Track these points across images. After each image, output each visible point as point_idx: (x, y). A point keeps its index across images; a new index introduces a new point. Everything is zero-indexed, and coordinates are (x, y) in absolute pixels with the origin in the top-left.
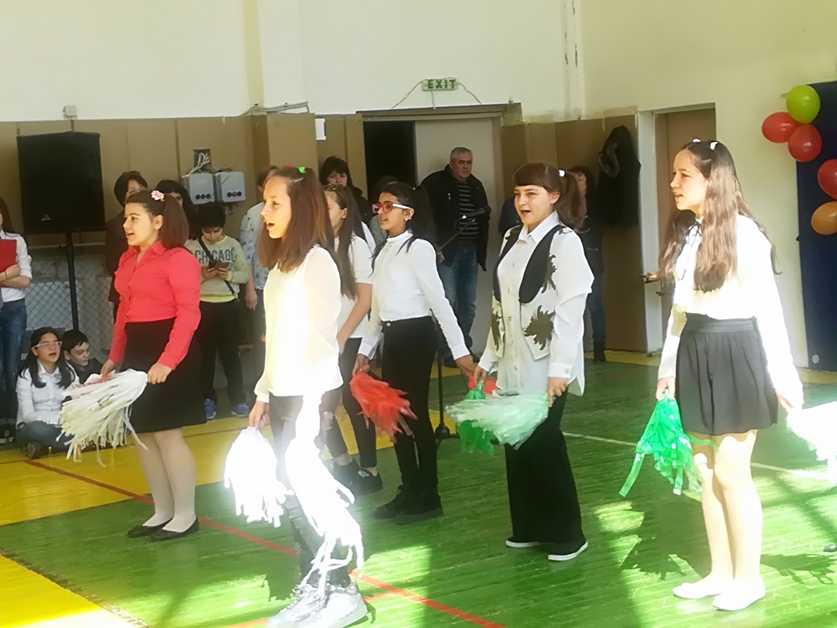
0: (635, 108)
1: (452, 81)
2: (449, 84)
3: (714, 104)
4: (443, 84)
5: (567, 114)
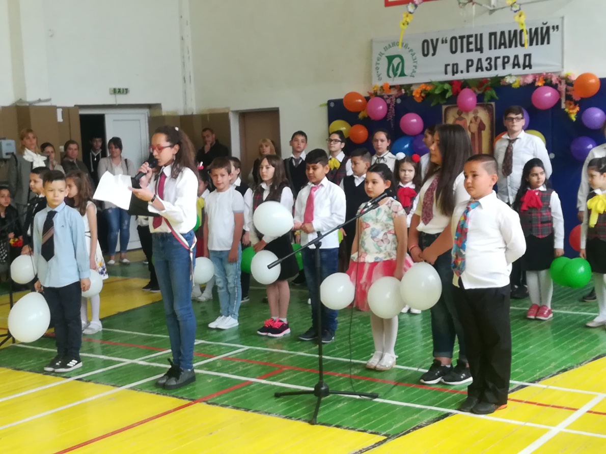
0: (228, 108)
1: (127, 89)
2: (125, 91)
3: (278, 108)
4: (121, 90)
5: (185, 111)
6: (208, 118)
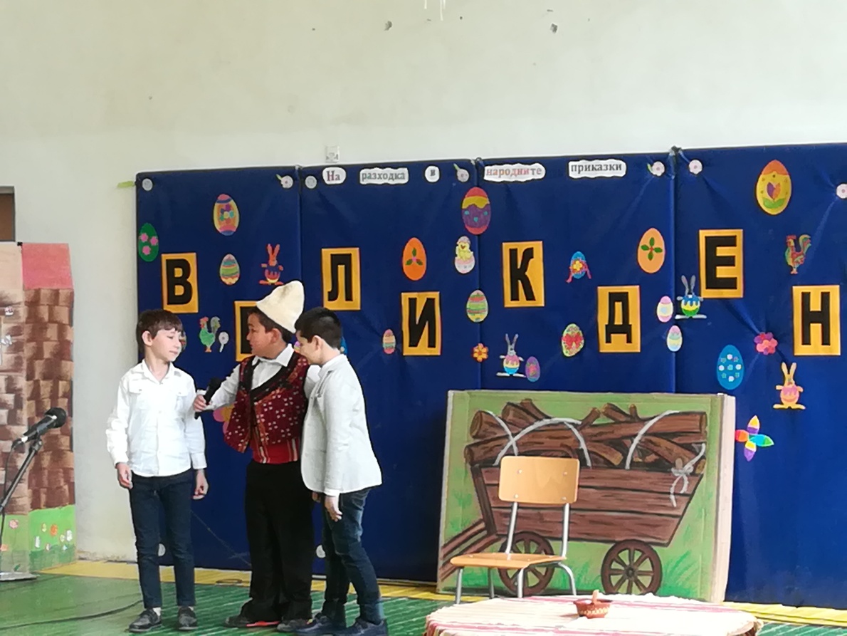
3: (12, 188)
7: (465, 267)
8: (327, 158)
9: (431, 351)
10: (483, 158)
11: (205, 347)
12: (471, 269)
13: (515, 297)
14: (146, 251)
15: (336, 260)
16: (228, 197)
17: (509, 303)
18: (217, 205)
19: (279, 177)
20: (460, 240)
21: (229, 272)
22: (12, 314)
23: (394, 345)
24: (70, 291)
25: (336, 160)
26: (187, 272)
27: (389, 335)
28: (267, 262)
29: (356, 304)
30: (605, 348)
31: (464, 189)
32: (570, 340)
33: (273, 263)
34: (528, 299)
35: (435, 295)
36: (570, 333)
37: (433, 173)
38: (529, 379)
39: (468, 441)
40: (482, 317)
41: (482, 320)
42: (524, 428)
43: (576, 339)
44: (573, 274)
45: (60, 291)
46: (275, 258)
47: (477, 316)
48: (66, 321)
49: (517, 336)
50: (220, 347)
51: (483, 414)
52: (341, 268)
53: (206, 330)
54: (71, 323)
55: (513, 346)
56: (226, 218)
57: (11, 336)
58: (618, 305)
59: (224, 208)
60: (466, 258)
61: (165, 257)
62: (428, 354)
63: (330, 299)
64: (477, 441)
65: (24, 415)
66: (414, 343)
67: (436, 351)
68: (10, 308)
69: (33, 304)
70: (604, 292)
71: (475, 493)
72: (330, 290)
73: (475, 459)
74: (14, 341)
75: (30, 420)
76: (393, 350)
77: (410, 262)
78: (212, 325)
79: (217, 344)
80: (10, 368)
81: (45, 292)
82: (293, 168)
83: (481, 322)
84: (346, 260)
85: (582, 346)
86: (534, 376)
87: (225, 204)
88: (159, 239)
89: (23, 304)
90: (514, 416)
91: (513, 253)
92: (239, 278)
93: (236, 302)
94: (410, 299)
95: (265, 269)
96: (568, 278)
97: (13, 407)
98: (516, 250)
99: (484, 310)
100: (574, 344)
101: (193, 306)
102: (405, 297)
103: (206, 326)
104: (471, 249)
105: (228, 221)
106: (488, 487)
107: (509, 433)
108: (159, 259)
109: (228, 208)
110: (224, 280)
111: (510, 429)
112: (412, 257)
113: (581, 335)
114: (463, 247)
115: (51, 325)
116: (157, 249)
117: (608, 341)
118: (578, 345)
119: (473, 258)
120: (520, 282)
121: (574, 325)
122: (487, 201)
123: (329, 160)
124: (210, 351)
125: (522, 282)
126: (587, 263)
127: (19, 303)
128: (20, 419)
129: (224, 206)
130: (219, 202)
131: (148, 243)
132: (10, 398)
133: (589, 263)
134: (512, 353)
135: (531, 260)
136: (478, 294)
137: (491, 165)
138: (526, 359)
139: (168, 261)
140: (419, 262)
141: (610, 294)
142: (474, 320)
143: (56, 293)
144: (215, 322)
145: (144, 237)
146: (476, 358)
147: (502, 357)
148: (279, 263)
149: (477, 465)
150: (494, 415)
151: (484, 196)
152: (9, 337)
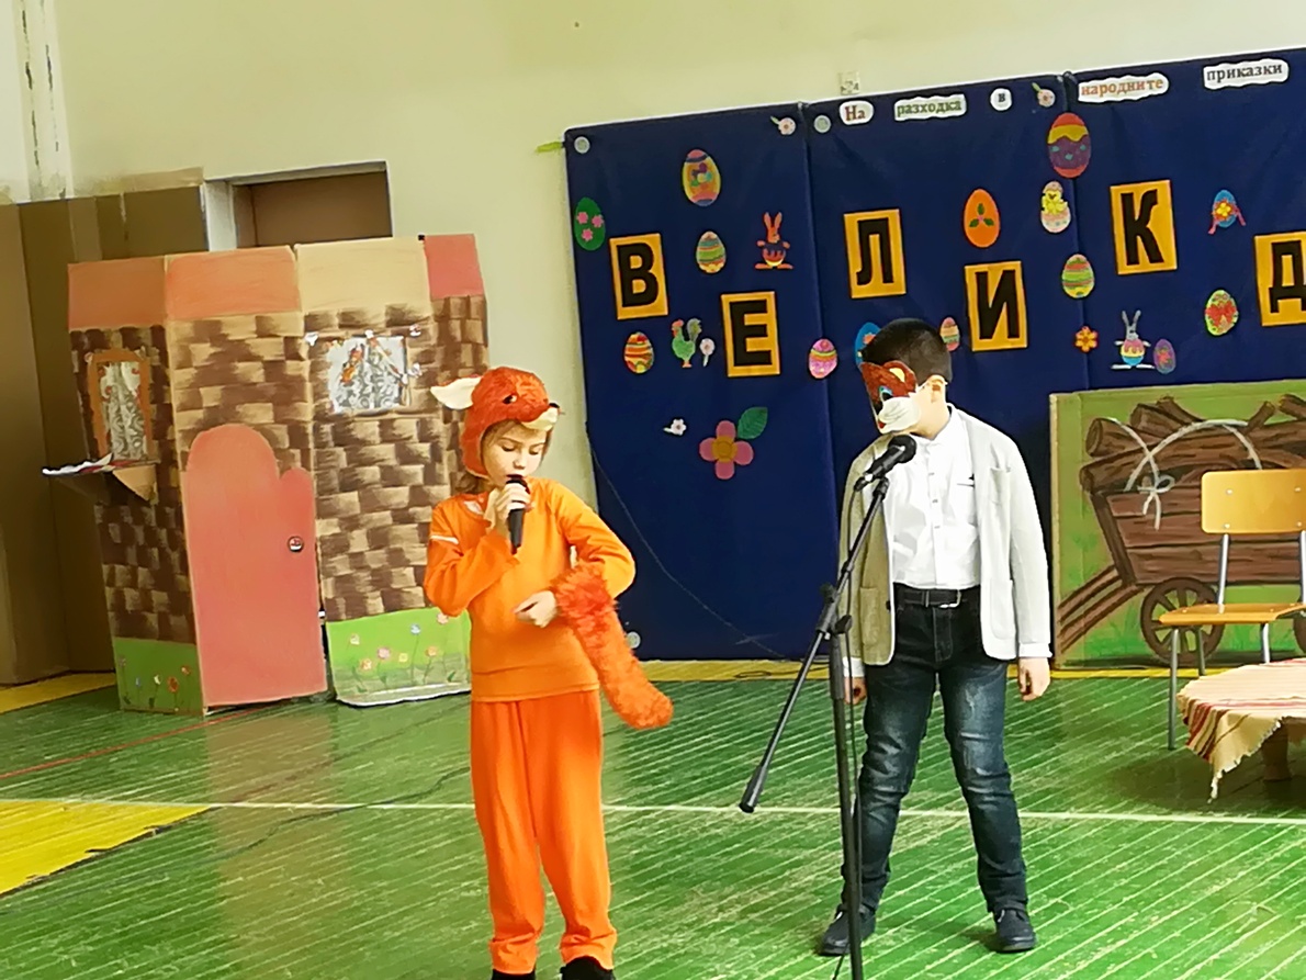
0: (198, 171)
3: (384, 163)
5: (36, 187)
6: (123, 213)
7: (1058, 224)
8: (843, 89)
9: (1013, 343)
10: (1074, 72)
11: (682, 361)
12: (1065, 226)
13: (1133, 259)
14: (587, 235)
15: (866, 229)
16: (703, 153)
17: (1125, 269)
18: (686, 165)
19: (775, 120)
20: (1047, 187)
21: (710, 255)
22: (419, 334)
23: (957, 338)
24: (480, 299)
25: (855, 91)
26: (648, 261)
27: (949, 325)
28: (766, 240)
29: (899, 287)
30: (1269, 319)
31: (1051, 115)
32: (1217, 312)
33: (774, 239)
34: (1152, 261)
35: (1015, 266)
36: (1216, 303)
37: (1002, 98)
38: (1160, 371)
39: (1083, 461)
40: (1086, 291)
41: (1086, 294)
42: (1165, 438)
43: (1226, 310)
44: (1216, 223)
45: (472, 300)
46: (776, 232)
47: (1078, 289)
48: (480, 340)
49: (1138, 313)
50: (702, 360)
51: (1103, 422)
52: (874, 239)
53: (682, 338)
54: (486, 344)
55: (1134, 327)
56: (701, 182)
57: (421, 364)
58: (1287, 260)
59: (698, 168)
60: (1058, 211)
61: (614, 242)
62: (1009, 346)
63: (860, 282)
64: (1098, 459)
65: (445, 470)
66: (987, 333)
67: (1021, 342)
68: (416, 326)
69: (443, 318)
70: (1264, 244)
71: (1101, 531)
72: (859, 269)
73: (1096, 485)
74: (425, 371)
75: (452, 476)
76: (956, 346)
77: (974, 223)
78: (690, 329)
79: (699, 354)
80: (423, 408)
81: (455, 302)
82: (795, 106)
83: (1084, 298)
84: (881, 227)
85: (1235, 320)
86: (1166, 365)
87: (698, 164)
88: (604, 219)
89: (432, 320)
90: (1148, 421)
91: (1127, 199)
92: (725, 264)
93: (724, 297)
94: (978, 274)
95: (762, 248)
96: (1211, 227)
97: (429, 461)
98: (1131, 195)
99: (1089, 282)
100: (1224, 318)
101: (660, 306)
102: (971, 271)
103: (680, 332)
104: (1064, 198)
105: (704, 186)
106: (1118, 521)
107: (1143, 445)
108: (607, 246)
109: (704, 169)
110: (702, 267)
111: (1144, 440)
112: (977, 216)
113: (1233, 303)
114: (1052, 197)
115: (463, 346)
116: (604, 231)
117: (1274, 309)
118: (1229, 320)
119: (1068, 210)
120: (1139, 238)
121: (1222, 292)
122: (1084, 131)
123: (845, 92)
124: (690, 366)
125: (1143, 241)
126: (1237, 204)
127: (427, 319)
128: (441, 476)
129: (697, 166)
130: (691, 161)
131: (590, 224)
132: (424, 449)
133: (1240, 205)
134: (1132, 336)
135: (1155, 207)
136: (1078, 259)
137: (1088, 81)
138: (1154, 344)
139: (619, 248)
140: (989, 222)
141: (1274, 245)
142: (1075, 296)
143: (467, 301)
144: (694, 326)
145: (582, 217)
146: (1080, 348)
147: (1119, 343)
148: (782, 238)
149: (1100, 492)
150: (1119, 423)
151: (1080, 125)
152: (417, 366)
